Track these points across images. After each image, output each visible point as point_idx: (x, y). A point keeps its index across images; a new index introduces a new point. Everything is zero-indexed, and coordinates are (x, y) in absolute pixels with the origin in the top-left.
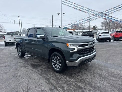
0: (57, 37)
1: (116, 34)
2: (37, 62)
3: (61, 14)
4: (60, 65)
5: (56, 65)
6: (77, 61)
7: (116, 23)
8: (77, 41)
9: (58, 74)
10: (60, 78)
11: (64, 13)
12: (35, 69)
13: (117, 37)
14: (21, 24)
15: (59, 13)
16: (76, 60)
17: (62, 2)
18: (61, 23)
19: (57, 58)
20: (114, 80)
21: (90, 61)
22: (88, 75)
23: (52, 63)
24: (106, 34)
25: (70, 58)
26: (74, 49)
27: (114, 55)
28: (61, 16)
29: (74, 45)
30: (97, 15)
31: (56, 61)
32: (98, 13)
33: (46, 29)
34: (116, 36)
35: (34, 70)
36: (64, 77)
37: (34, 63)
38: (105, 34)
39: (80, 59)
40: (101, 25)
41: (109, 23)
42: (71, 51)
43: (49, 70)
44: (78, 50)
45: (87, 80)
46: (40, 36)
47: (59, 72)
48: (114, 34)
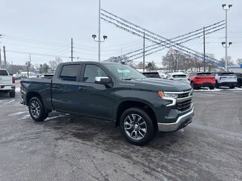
0: (129, 80)
1: (196, 78)
2: (81, 130)
3: (99, 38)
4: (144, 130)
5: (134, 131)
6: (176, 123)
7: (187, 60)
8: (175, 87)
9: (139, 147)
10: (148, 153)
11: (105, 37)
12: (89, 141)
13: (198, 83)
14: (4, 52)
15: (94, 36)
16: (175, 120)
17: (101, 16)
18: (99, 55)
19: (137, 117)
20: (234, 150)
21: (190, 123)
22: (190, 146)
23: (125, 129)
24: (182, 78)
25: (166, 117)
26: (171, 102)
27: (208, 112)
28: (99, 42)
29: (171, 95)
30: (163, 44)
31: (134, 123)
32: (164, 40)
33: (106, 66)
34: (197, 81)
35: (88, 143)
36: (152, 151)
37: (77, 130)
38: (180, 78)
39: (180, 118)
40: (162, 61)
41: (175, 58)
42: (167, 106)
43: (117, 141)
44: (177, 103)
45: (195, 152)
46: (101, 79)
47: (141, 144)
48: (193, 78)
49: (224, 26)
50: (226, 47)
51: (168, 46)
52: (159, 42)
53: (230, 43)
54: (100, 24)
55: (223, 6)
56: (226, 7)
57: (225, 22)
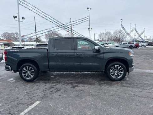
5: (116, 74)
11: (23, 18)
15: (15, 17)
28: (19, 21)
32: (61, 24)
49: (88, 19)
50: (90, 31)
51: (63, 28)
52: (59, 25)
53: (91, 29)
54: (18, 8)
55: (88, 8)
56: (89, 9)
57: (89, 17)
